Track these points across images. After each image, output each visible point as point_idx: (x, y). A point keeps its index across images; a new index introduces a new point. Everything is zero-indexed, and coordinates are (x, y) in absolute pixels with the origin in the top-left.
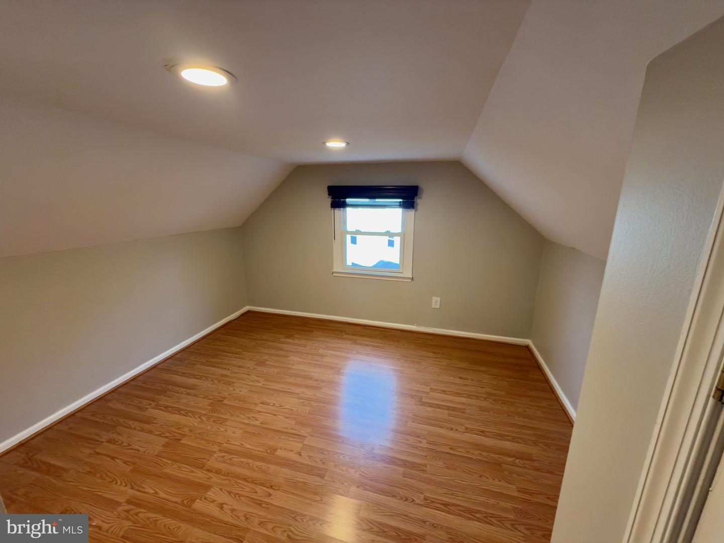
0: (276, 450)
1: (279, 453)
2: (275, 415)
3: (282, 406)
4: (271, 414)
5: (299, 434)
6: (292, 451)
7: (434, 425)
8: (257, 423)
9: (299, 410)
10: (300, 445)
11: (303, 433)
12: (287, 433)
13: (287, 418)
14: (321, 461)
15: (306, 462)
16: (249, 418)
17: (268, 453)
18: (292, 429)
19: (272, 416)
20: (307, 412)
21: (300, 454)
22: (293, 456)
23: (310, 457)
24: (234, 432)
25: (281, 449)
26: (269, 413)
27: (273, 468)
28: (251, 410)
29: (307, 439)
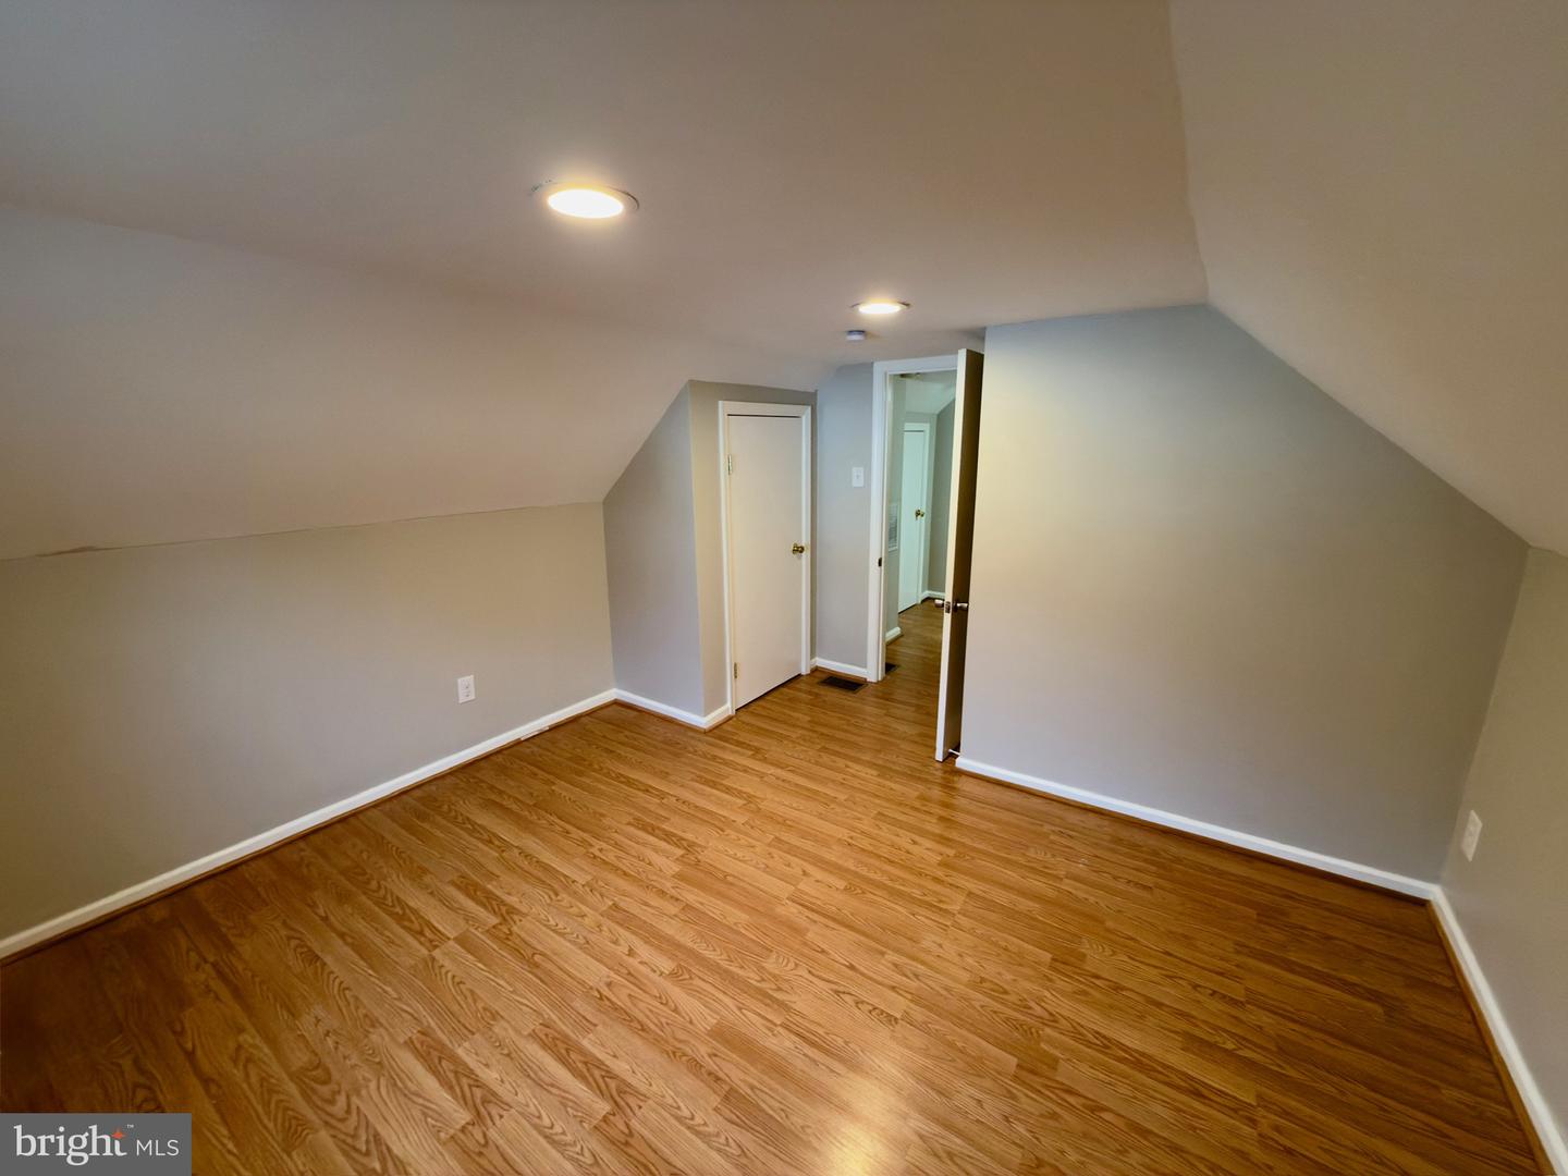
0: (845, 889)
1: (841, 884)
2: (852, 967)
3: (837, 992)
4: (863, 974)
5: (800, 907)
6: (817, 881)
7: (547, 868)
8: (892, 956)
9: (791, 965)
10: (801, 886)
11: (794, 909)
12: (825, 916)
13: (823, 951)
14: (772, 857)
15: (796, 860)
16: (916, 976)
17: (861, 889)
18: (815, 922)
19: (862, 969)
20: (774, 956)
21: (805, 873)
22: (817, 873)
23: (789, 865)
24: (940, 946)
25: (837, 889)
26: (871, 978)
27: (850, 865)
28: (917, 999)
29: (787, 895)
